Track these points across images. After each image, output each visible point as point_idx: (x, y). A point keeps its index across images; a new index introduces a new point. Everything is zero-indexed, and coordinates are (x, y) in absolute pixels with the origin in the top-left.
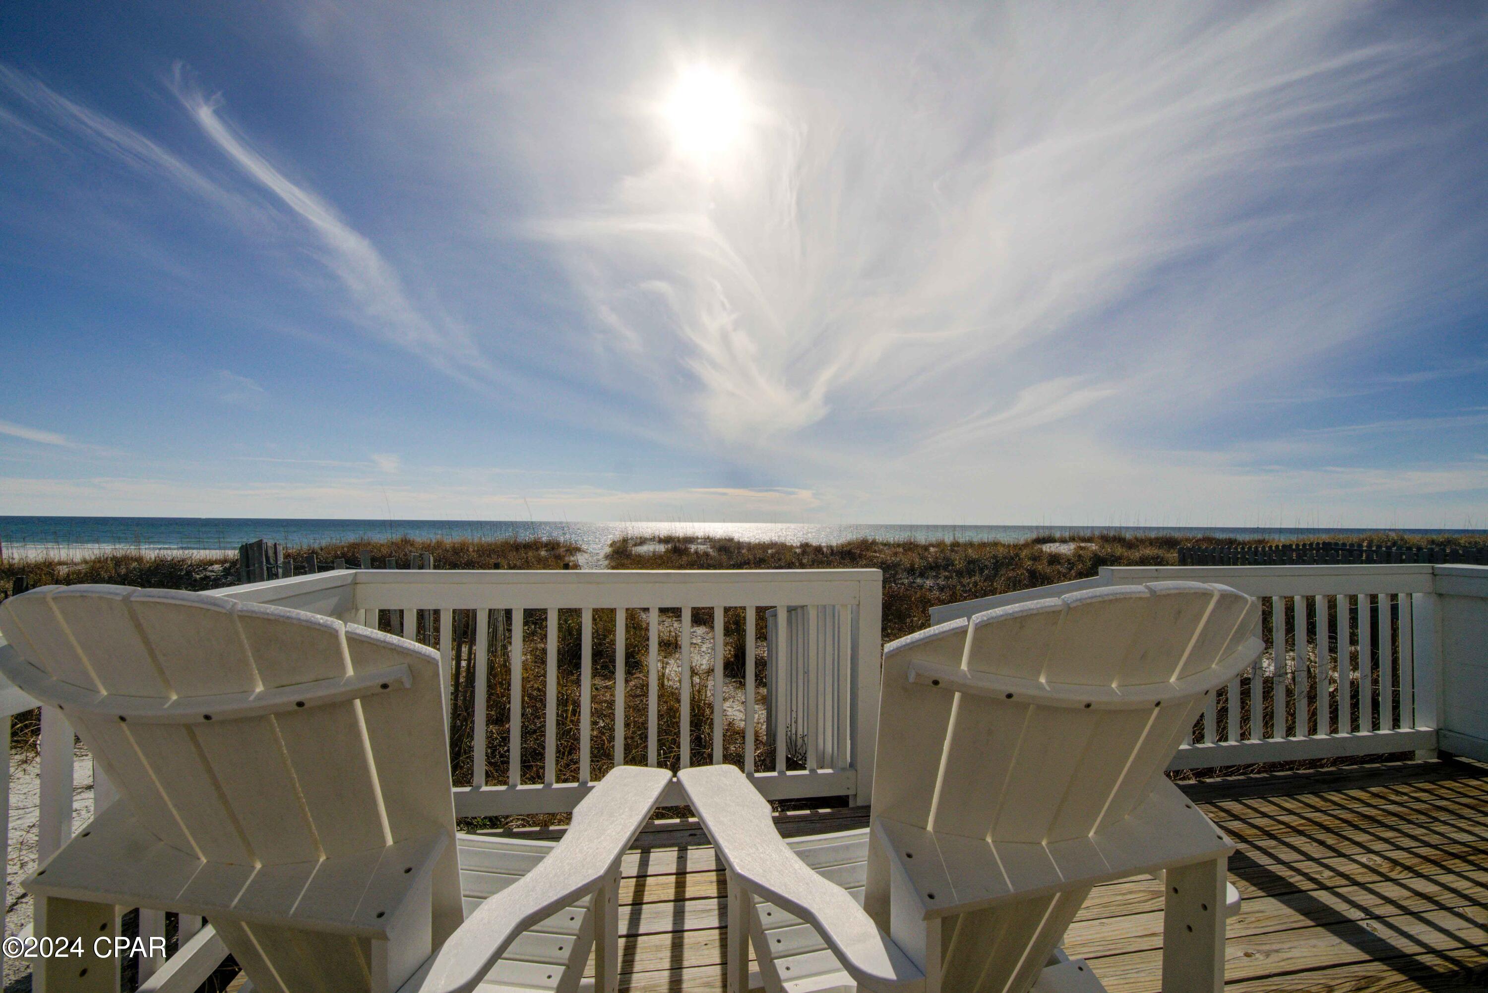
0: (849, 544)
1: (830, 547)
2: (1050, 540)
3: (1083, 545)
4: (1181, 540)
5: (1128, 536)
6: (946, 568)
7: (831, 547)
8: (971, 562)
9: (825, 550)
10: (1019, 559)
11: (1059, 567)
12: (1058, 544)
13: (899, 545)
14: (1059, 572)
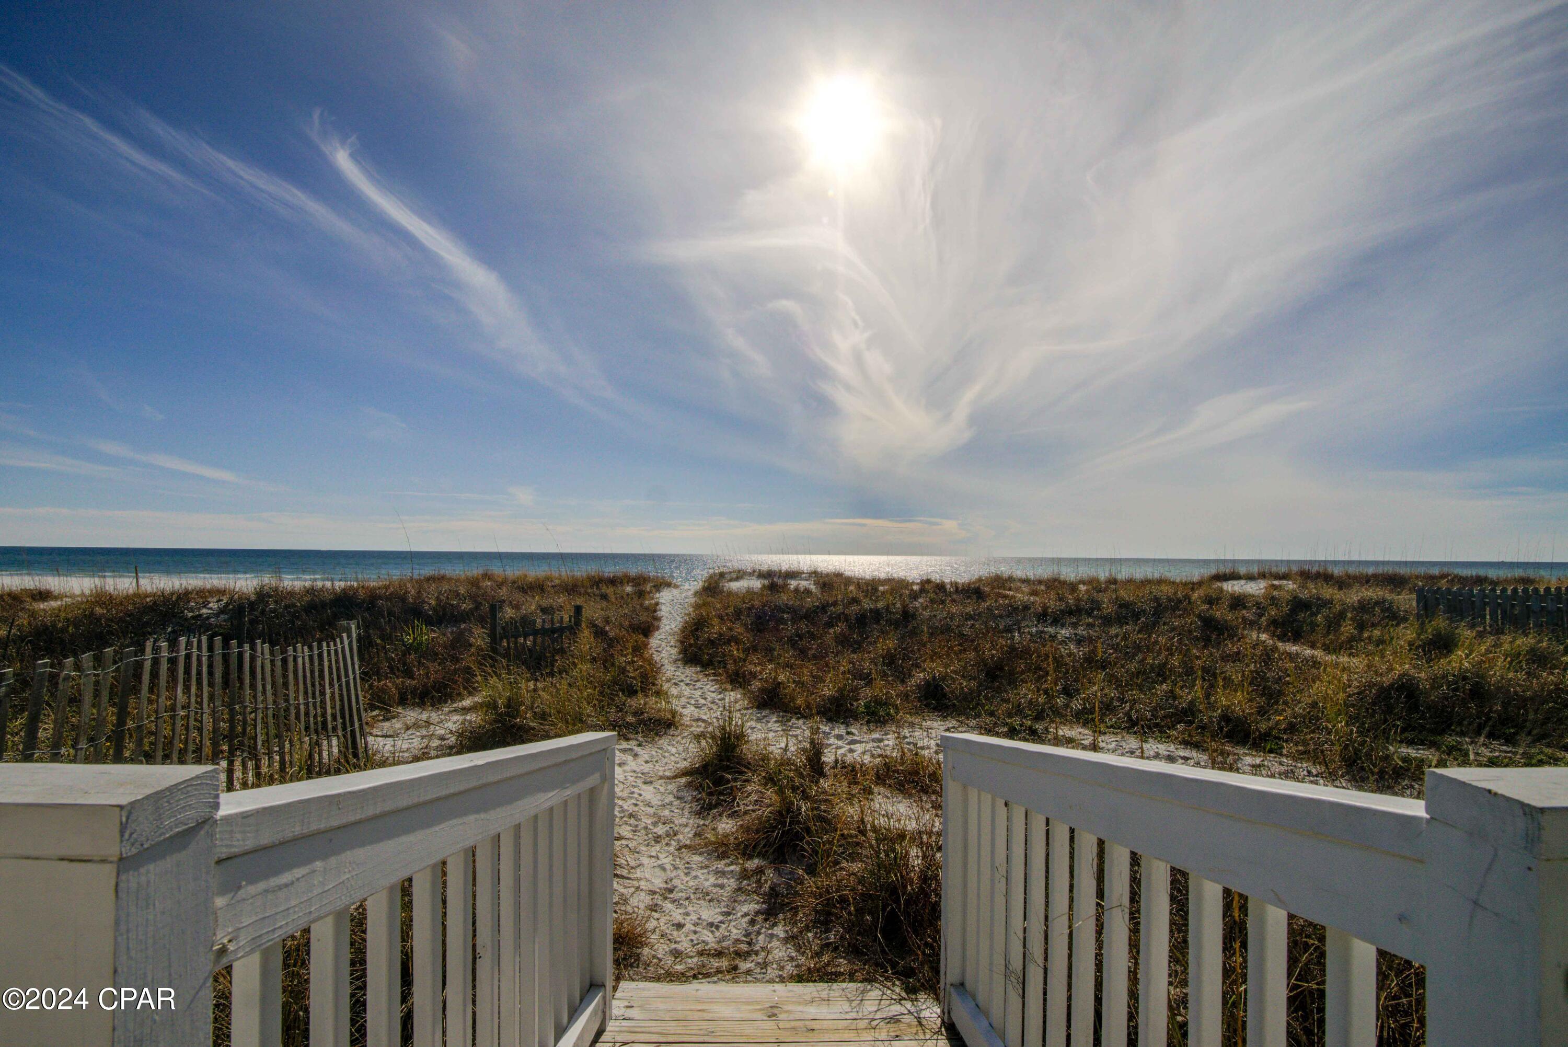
0: (980, 580)
1: (955, 585)
2: (1234, 576)
3: (1276, 582)
4: (1410, 578)
5: (1337, 571)
6: (1089, 613)
7: (956, 583)
8: (1124, 605)
9: (948, 586)
10: (1189, 602)
11: (1244, 612)
12: (1242, 582)
13: (1040, 582)
14: (1244, 618)
